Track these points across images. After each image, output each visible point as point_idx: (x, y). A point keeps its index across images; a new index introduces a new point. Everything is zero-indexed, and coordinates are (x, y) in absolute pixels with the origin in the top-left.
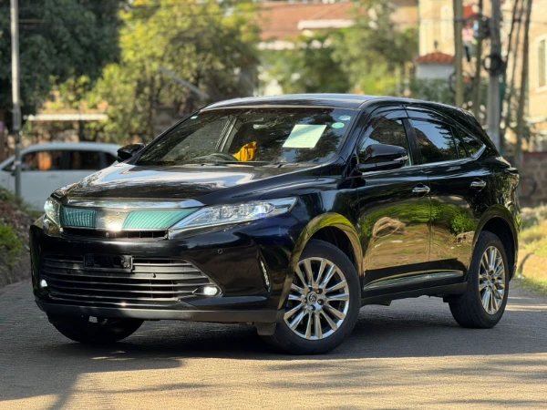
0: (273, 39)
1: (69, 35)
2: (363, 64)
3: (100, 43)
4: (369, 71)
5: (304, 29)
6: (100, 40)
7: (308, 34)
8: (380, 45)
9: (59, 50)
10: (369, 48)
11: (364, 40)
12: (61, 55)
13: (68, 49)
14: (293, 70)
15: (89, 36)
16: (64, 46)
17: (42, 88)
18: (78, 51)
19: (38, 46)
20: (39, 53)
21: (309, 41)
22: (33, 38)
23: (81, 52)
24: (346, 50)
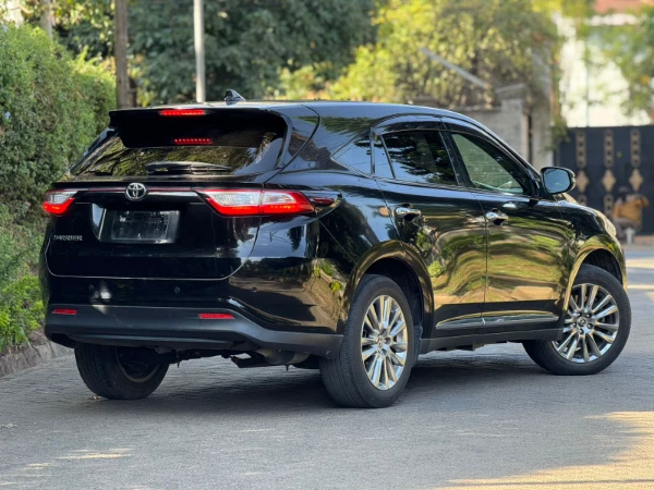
0: (611, 12)
1: (305, 10)
3: (346, 19)
9: (291, 28)
12: (294, 34)
13: (303, 26)
14: (635, 50)
15: (332, 10)
16: (298, 24)
17: (267, 77)
18: (316, 29)
19: (263, 24)
20: (264, 32)
22: (256, 14)
23: (320, 30)
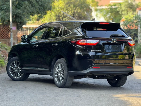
0: (102, 5)
1: (35, 2)
2: (126, 12)
3: (45, 4)
4: (127, 14)
5: (111, 3)
6: (45, 3)
7: (112, 4)
8: (131, 6)
10: (128, 7)
11: (126, 5)
12: (33, 7)
15: (42, 2)
16: (34, 5)
18: (38, 6)
19: (26, 5)
20: (26, 7)
21: (111, 6)
22: (24, 2)
24: (121, 8)
